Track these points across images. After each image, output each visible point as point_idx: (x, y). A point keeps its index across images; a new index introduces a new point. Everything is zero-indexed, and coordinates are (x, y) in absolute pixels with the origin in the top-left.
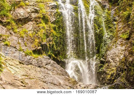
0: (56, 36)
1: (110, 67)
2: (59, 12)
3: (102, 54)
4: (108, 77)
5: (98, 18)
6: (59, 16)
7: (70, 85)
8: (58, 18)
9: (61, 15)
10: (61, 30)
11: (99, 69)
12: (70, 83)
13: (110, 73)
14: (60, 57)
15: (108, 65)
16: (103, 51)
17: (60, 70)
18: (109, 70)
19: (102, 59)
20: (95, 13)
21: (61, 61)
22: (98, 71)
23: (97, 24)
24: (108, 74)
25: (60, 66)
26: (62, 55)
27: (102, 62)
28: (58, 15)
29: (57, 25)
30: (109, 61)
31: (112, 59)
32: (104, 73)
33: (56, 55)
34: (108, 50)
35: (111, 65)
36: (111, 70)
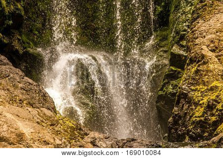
1: (205, 79)
3: (177, 33)
4: (197, 114)
7: (58, 142)
11: (164, 86)
12: (58, 133)
13: (205, 100)
14: (24, 38)
15: (197, 72)
16: (181, 19)
17: (20, 85)
18: (202, 87)
19: (176, 50)
22: (161, 93)
24: (197, 104)
25: (21, 73)
26: (31, 31)
27: (177, 61)
30: (203, 56)
31: (213, 51)
32: (182, 100)
34: (198, 17)
35: (207, 71)
36: (206, 88)
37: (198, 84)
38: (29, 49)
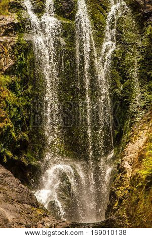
0: (15, 106)
1: (124, 183)
2: (25, 43)
5: (124, 54)
6: (22, 54)
7: (28, 223)
8: (21, 60)
9: (27, 49)
10: (30, 87)
12: (30, 218)
14: (29, 155)
15: (121, 178)
17: (16, 189)
18: (122, 188)
20: (117, 39)
21: (30, 165)
23: (118, 70)
25: (18, 181)
26: (34, 150)
28: (20, 51)
29: (18, 77)
31: (131, 165)
33: (16, 152)
34: (129, 141)
35: (126, 178)
36: (124, 188)
37: (120, 186)
38: (32, 162)
